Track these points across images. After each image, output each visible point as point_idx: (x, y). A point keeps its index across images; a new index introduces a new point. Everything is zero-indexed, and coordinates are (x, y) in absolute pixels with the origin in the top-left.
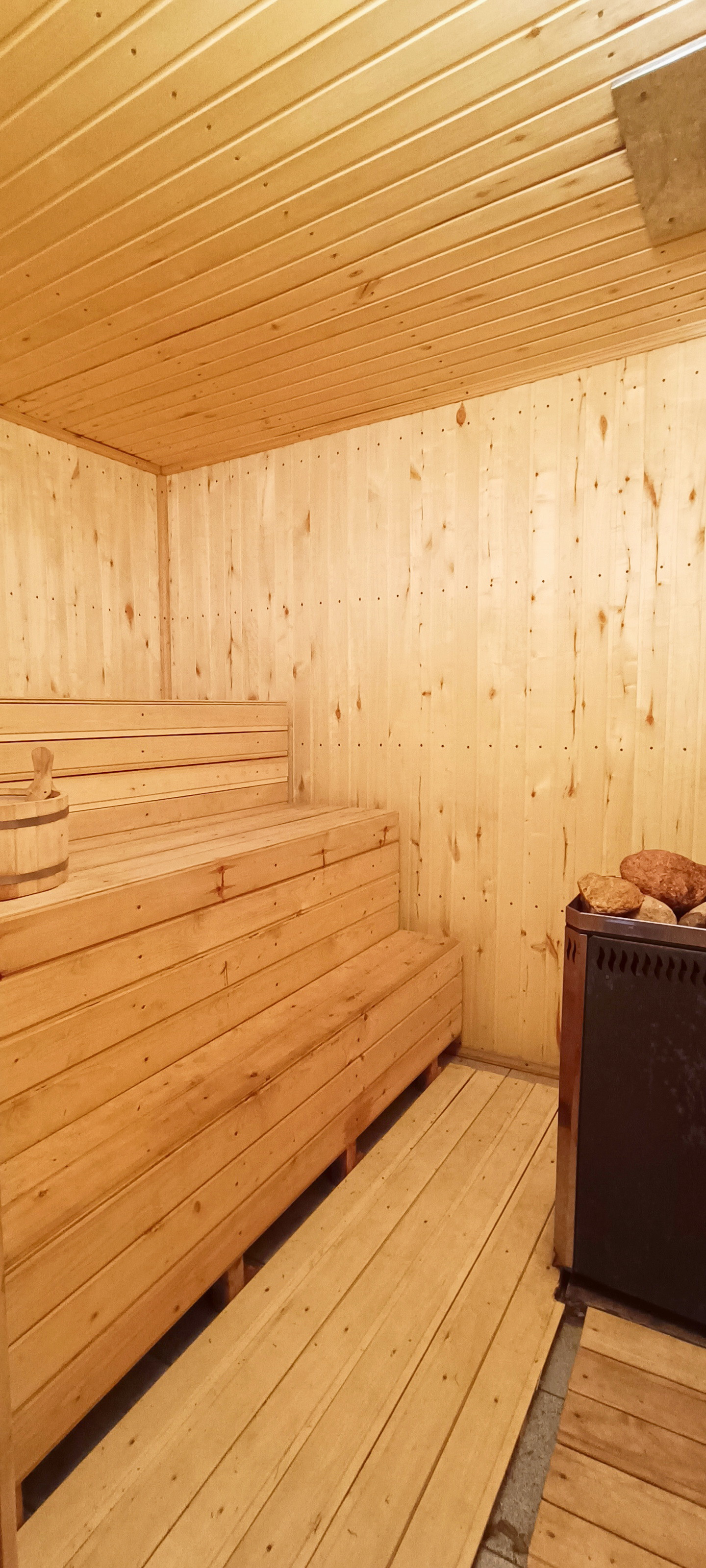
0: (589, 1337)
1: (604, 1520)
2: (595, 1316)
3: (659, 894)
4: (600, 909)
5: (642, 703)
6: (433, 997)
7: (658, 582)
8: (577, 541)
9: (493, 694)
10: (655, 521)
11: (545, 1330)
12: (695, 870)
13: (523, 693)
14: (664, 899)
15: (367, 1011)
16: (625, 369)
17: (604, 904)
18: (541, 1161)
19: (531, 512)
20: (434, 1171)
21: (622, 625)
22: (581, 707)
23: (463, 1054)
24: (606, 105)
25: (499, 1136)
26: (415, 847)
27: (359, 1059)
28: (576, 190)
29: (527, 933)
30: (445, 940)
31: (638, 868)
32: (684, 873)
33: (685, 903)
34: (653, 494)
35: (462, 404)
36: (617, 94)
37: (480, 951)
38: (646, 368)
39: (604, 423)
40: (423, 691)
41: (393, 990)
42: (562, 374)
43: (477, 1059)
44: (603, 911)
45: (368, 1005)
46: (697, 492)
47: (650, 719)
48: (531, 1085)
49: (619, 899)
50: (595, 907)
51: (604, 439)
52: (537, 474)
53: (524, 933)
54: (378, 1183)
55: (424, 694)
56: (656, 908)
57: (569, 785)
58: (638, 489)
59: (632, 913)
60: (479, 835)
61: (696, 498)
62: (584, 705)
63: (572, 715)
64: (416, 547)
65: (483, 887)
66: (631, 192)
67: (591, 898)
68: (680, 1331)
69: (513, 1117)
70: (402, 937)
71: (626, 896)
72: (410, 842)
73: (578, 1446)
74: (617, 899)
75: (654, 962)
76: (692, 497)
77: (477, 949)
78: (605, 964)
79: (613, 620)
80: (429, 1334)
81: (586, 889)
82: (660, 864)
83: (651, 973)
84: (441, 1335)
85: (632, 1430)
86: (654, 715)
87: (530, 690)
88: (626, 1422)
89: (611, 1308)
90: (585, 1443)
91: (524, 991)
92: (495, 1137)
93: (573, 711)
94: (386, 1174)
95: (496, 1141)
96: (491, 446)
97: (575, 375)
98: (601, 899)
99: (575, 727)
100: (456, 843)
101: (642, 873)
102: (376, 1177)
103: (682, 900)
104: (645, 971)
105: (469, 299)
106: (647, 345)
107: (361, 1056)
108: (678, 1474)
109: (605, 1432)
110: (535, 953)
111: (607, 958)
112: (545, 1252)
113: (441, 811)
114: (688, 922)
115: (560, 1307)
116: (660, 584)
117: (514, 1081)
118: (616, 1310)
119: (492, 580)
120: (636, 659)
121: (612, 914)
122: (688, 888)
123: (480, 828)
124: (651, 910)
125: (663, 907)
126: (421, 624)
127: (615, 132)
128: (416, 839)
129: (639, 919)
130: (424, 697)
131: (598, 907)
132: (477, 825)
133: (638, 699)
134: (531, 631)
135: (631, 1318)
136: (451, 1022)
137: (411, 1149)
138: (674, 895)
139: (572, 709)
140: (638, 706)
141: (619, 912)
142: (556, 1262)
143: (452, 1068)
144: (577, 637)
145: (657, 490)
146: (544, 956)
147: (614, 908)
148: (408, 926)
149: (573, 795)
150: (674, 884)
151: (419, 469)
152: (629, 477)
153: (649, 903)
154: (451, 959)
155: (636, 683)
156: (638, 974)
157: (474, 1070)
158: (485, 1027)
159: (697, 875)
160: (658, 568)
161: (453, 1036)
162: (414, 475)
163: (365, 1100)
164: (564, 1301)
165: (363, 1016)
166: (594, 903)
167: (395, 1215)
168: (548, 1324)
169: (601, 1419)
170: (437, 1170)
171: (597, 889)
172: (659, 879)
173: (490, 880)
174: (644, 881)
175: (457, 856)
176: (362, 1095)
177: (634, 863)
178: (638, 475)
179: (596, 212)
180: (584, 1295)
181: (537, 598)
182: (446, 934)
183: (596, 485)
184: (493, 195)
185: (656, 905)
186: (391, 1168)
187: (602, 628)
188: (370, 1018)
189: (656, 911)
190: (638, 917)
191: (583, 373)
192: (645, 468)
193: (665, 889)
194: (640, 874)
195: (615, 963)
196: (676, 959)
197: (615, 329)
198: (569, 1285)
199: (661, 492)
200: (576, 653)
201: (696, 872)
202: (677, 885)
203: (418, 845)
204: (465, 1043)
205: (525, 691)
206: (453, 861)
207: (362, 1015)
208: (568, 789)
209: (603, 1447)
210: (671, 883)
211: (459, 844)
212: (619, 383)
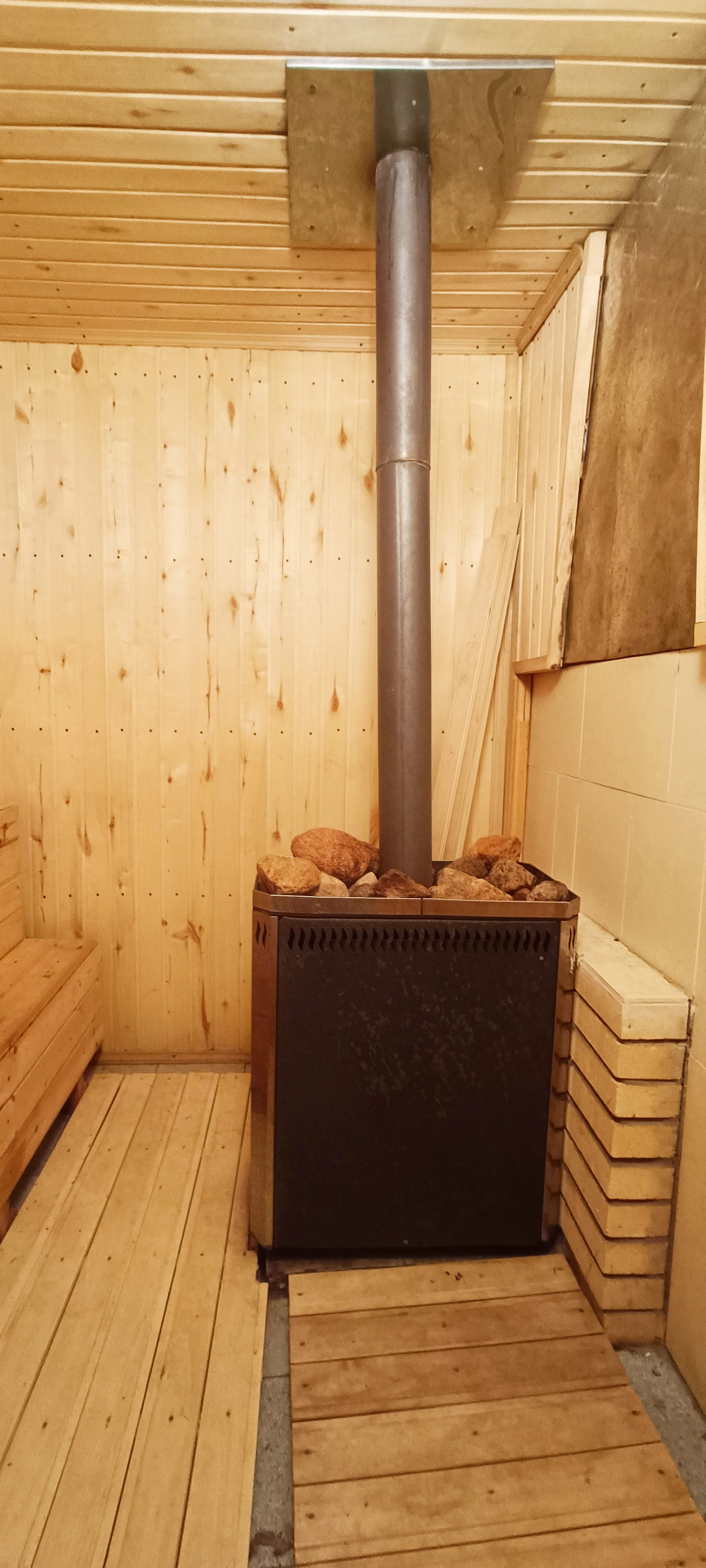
0: (297, 1305)
1: (352, 1472)
2: (297, 1281)
3: (330, 869)
4: (287, 890)
5: (272, 689)
6: (78, 1008)
7: (284, 574)
8: (208, 523)
9: (123, 675)
10: (280, 515)
11: (255, 1317)
12: (356, 844)
13: (156, 675)
14: (335, 874)
15: (16, 1042)
16: (250, 361)
17: (291, 884)
18: (212, 1150)
19: (160, 485)
20: (105, 1199)
21: (253, 612)
22: (215, 692)
23: (106, 1061)
24: (278, 82)
25: (166, 1136)
26: (36, 843)
27: (10, 1101)
28: (234, 156)
29: (168, 922)
30: (80, 942)
31: (310, 846)
32: (349, 847)
33: (353, 876)
34: (279, 490)
35: (78, 347)
36: (291, 73)
37: (118, 948)
38: (269, 366)
39: (231, 408)
40: (41, 668)
41: (39, 1011)
42: (188, 347)
43: (122, 1063)
44: (289, 891)
45: (14, 1035)
46: (316, 495)
47: (280, 705)
48: (184, 1076)
49: (303, 878)
50: (282, 887)
51: (232, 425)
52: (165, 446)
53: (165, 923)
54: (43, 1236)
55: (42, 671)
56: (333, 883)
57: (206, 770)
58: (265, 482)
59: (314, 890)
60: (112, 826)
61: (316, 501)
62: (218, 689)
63: (206, 699)
64: (26, 501)
65: (120, 881)
66: (284, 182)
67: (276, 880)
68: (366, 1262)
69: (174, 1113)
70: (31, 947)
71: (308, 874)
72: (31, 839)
73: (311, 1415)
74: (301, 878)
75: (340, 936)
76: (312, 499)
77: (115, 946)
78: (296, 944)
79: (244, 606)
80: (143, 1380)
81: (269, 871)
82: (329, 841)
83: (337, 945)
84: (156, 1375)
85: (352, 1372)
86: (284, 701)
87: (164, 672)
88: (345, 1368)
89: (308, 1267)
90: (316, 1408)
91: (167, 982)
92: (162, 1140)
93: (208, 695)
94: (50, 1223)
95: (164, 1144)
96: (114, 404)
97: (201, 352)
98: (286, 879)
99: (211, 711)
100: (86, 835)
101: (314, 851)
102: (39, 1230)
103: (350, 874)
104: (331, 945)
105: (104, 229)
106: (271, 344)
107: (12, 1097)
108: (396, 1391)
109: (330, 1388)
110: (178, 941)
111: (297, 938)
112: (239, 1239)
113: (67, 802)
114: (361, 893)
115: (265, 1286)
116: (286, 577)
117: (167, 1076)
118: (312, 1268)
119: (119, 552)
120: (266, 646)
121: (298, 893)
122: (354, 862)
123: (114, 818)
124: (329, 886)
125: (337, 881)
126: (35, 591)
127: (280, 113)
128: (36, 834)
129: (319, 896)
130: (42, 675)
131: (285, 887)
132: (109, 815)
133: (269, 686)
134: (162, 611)
135: (326, 1269)
136: (94, 1031)
137: (73, 1183)
138: (343, 870)
139: (206, 693)
140: (269, 692)
141: (304, 890)
142: (254, 1245)
143: (96, 1080)
144: (211, 620)
145: (282, 487)
146: (186, 944)
147: (300, 887)
148: (32, 935)
149: (210, 779)
150: (343, 859)
151: (26, 409)
152: (257, 468)
153: (326, 879)
154: (91, 962)
155: (266, 669)
156: (326, 949)
157: (123, 1075)
158: (127, 1027)
159: (359, 849)
160: (284, 561)
161: (97, 1044)
162: (20, 415)
163: (18, 1145)
164: (266, 1281)
165: (12, 1050)
166: (280, 884)
167: (72, 1267)
168: (257, 1310)
169: (325, 1377)
170: (108, 1198)
171: (280, 870)
172: (330, 856)
173: (126, 871)
174: (317, 858)
175: (88, 849)
176: (15, 1141)
177: (305, 842)
178: (264, 468)
179: (248, 188)
180: (282, 1265)
181: (168, 576)
182: (78, 936)
183: (226, 470)
184: (150, 121)
185: (332, 881)
186: (56, 1212)
187: (234, 613)
188: (19, 1049)
189: (334, 887)
190: (318, 894)
191: (210, 352)
192: (271, 463)
193: (336, 865)
194: (313, 852)
195: (305, 942)
196: (359, 930)
197: (245, 318)
198: (267, 1262)
199: (286, 489)
200: (209, 636)
201: (358, 846)
202: (346, 860)
203: (40, 841)
204: (105, 1049)
205: (158, 672)
206: (83, 856)
207: (10, 1049)
208: (205, 774)
209: (333, 1402)
210: (340, 858)
211: (89, 835)
212: (245, 374)
